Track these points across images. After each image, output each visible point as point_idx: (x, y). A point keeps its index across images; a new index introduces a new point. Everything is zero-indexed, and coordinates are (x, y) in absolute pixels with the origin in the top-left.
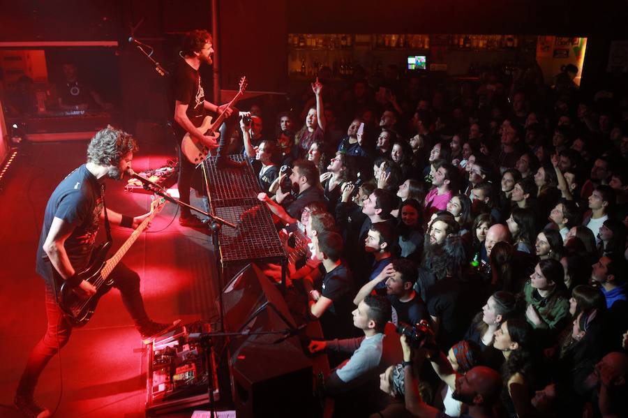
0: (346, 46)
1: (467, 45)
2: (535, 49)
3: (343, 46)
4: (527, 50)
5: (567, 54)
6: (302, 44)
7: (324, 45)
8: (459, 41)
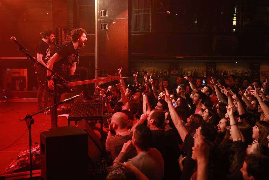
1: (225, 76)
8: (221, 74)
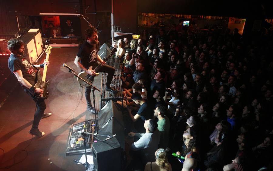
0: (162, 16)
1: (204, 18)
2: (228, 20)
3: (161, 16)
4: (225, 21)
5: (240, 23)
6: (147, 15)
7: (154, 16)
